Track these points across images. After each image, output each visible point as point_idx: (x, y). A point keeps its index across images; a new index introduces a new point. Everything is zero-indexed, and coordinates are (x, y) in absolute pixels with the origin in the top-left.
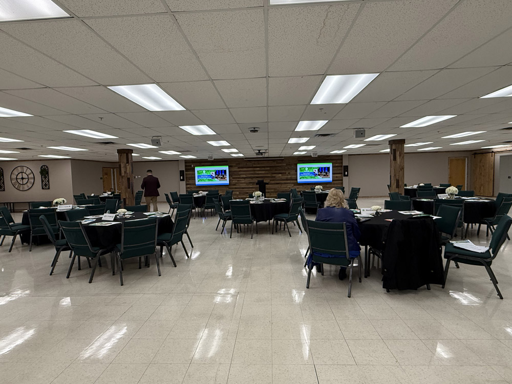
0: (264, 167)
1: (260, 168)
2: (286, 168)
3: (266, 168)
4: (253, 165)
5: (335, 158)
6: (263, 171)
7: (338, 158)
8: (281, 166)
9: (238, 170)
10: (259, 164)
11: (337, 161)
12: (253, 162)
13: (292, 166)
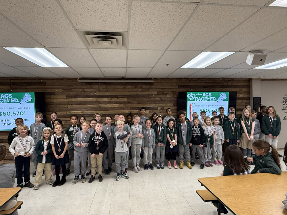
0: (116, 96)
1: (110, 98)
2: (158, 99)
3: (121, 98)
4: (96, 93)
5: (239, 84)
6: (116, 105)
7: (243, 84)
8: (148, 95)
9: (65, 101)
10: (107, 91)
11: (241, 89)
12: (97, 87)
13: (168, 96)
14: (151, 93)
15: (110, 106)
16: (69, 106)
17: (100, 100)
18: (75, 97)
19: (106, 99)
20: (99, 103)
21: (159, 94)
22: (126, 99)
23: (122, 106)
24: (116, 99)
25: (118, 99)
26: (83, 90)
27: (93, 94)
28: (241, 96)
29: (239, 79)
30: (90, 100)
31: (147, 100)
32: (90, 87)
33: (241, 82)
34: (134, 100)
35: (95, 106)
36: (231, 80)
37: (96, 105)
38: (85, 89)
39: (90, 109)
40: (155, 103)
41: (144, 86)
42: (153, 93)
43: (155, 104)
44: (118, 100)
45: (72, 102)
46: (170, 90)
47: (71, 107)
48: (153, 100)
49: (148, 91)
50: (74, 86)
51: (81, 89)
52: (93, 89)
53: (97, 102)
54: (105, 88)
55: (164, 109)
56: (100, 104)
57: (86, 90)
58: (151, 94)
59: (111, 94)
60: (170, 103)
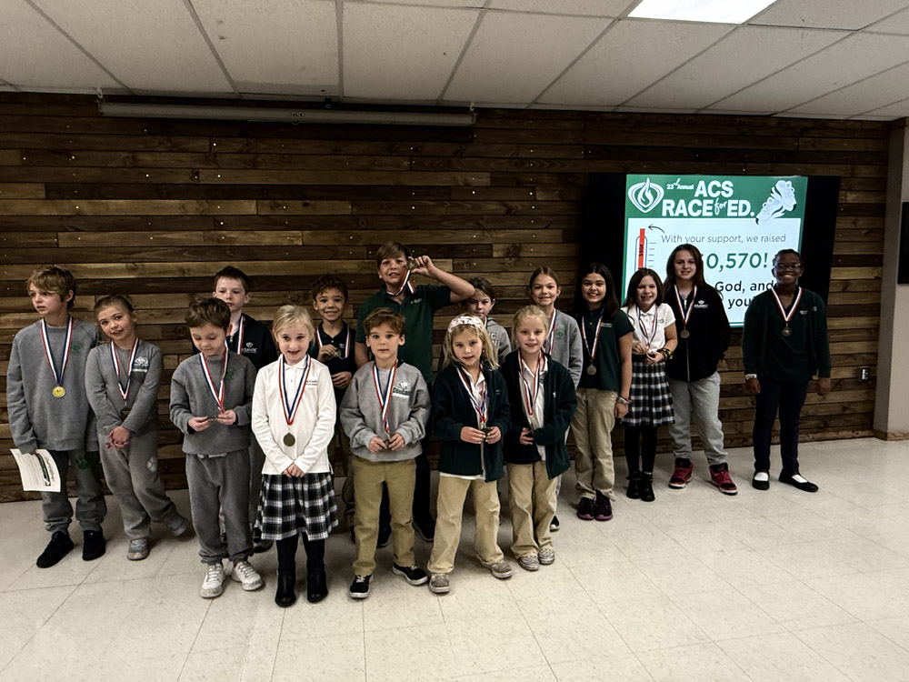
0: (300, 193)
1: (267, 202)
2: (492, 207)
3: (320, 204)
4: (197, 174)
5: (846, 145)
6: (299, 233)
7: (860, 146)
8: (450, 187)
9: (44, 212)
10: (254, 165)
11: (853, 169)
12: (202, 143)
13: (540, 196)
14: (460, 178)
15: (268, 238)
16: (64, 239)
17: (219, 208)
18: (94, 191)
19: (249, 207)
20: (214, 223)
21: (499, 182)
22: (345, 208)
23: (325, 238)
24: (295, 207)
25: (306, 205)
26: (134, 158)
27: (183, 179)
28: (851, 198)
29: (846, 121)
30: (171, 206)
31: (442, 211)
32: (169, 145)
33: (856, 135)
34: (383, 212)
35: (194, 238)
36: (812, 129)
37: (201, 233)
38: (141, 156)
39: (171, 254)
40: (479, 227)
41: (430, 148)
42: (474, 179)
43: (479, 233)
44: (308, 211)
45: (79, 215)
46: (547, 164)
47: (77, 245)
48: (471, 212)
49: (448, 167)
50: (82, 137)
51: (123, 155)
52: (183, 156)
53: (204, 217)
54: (240, 152)
55: (523, 254)
56: (221, 228)
57: (146, 158)
58: (462, 184)
59: (274, 181)
60: (546, 228)
